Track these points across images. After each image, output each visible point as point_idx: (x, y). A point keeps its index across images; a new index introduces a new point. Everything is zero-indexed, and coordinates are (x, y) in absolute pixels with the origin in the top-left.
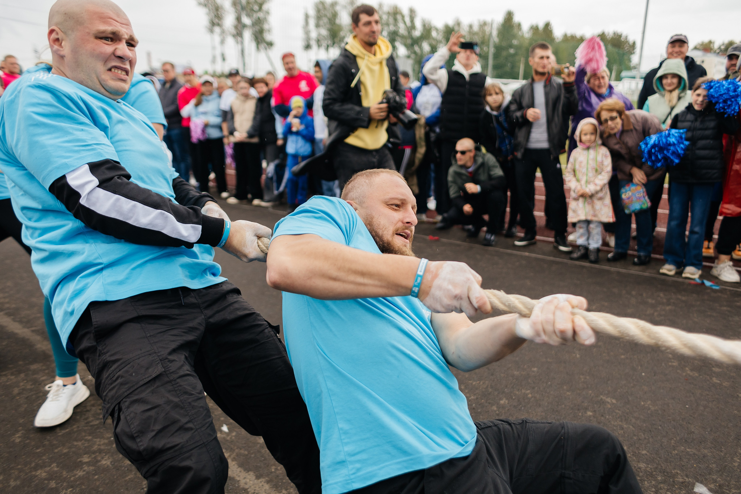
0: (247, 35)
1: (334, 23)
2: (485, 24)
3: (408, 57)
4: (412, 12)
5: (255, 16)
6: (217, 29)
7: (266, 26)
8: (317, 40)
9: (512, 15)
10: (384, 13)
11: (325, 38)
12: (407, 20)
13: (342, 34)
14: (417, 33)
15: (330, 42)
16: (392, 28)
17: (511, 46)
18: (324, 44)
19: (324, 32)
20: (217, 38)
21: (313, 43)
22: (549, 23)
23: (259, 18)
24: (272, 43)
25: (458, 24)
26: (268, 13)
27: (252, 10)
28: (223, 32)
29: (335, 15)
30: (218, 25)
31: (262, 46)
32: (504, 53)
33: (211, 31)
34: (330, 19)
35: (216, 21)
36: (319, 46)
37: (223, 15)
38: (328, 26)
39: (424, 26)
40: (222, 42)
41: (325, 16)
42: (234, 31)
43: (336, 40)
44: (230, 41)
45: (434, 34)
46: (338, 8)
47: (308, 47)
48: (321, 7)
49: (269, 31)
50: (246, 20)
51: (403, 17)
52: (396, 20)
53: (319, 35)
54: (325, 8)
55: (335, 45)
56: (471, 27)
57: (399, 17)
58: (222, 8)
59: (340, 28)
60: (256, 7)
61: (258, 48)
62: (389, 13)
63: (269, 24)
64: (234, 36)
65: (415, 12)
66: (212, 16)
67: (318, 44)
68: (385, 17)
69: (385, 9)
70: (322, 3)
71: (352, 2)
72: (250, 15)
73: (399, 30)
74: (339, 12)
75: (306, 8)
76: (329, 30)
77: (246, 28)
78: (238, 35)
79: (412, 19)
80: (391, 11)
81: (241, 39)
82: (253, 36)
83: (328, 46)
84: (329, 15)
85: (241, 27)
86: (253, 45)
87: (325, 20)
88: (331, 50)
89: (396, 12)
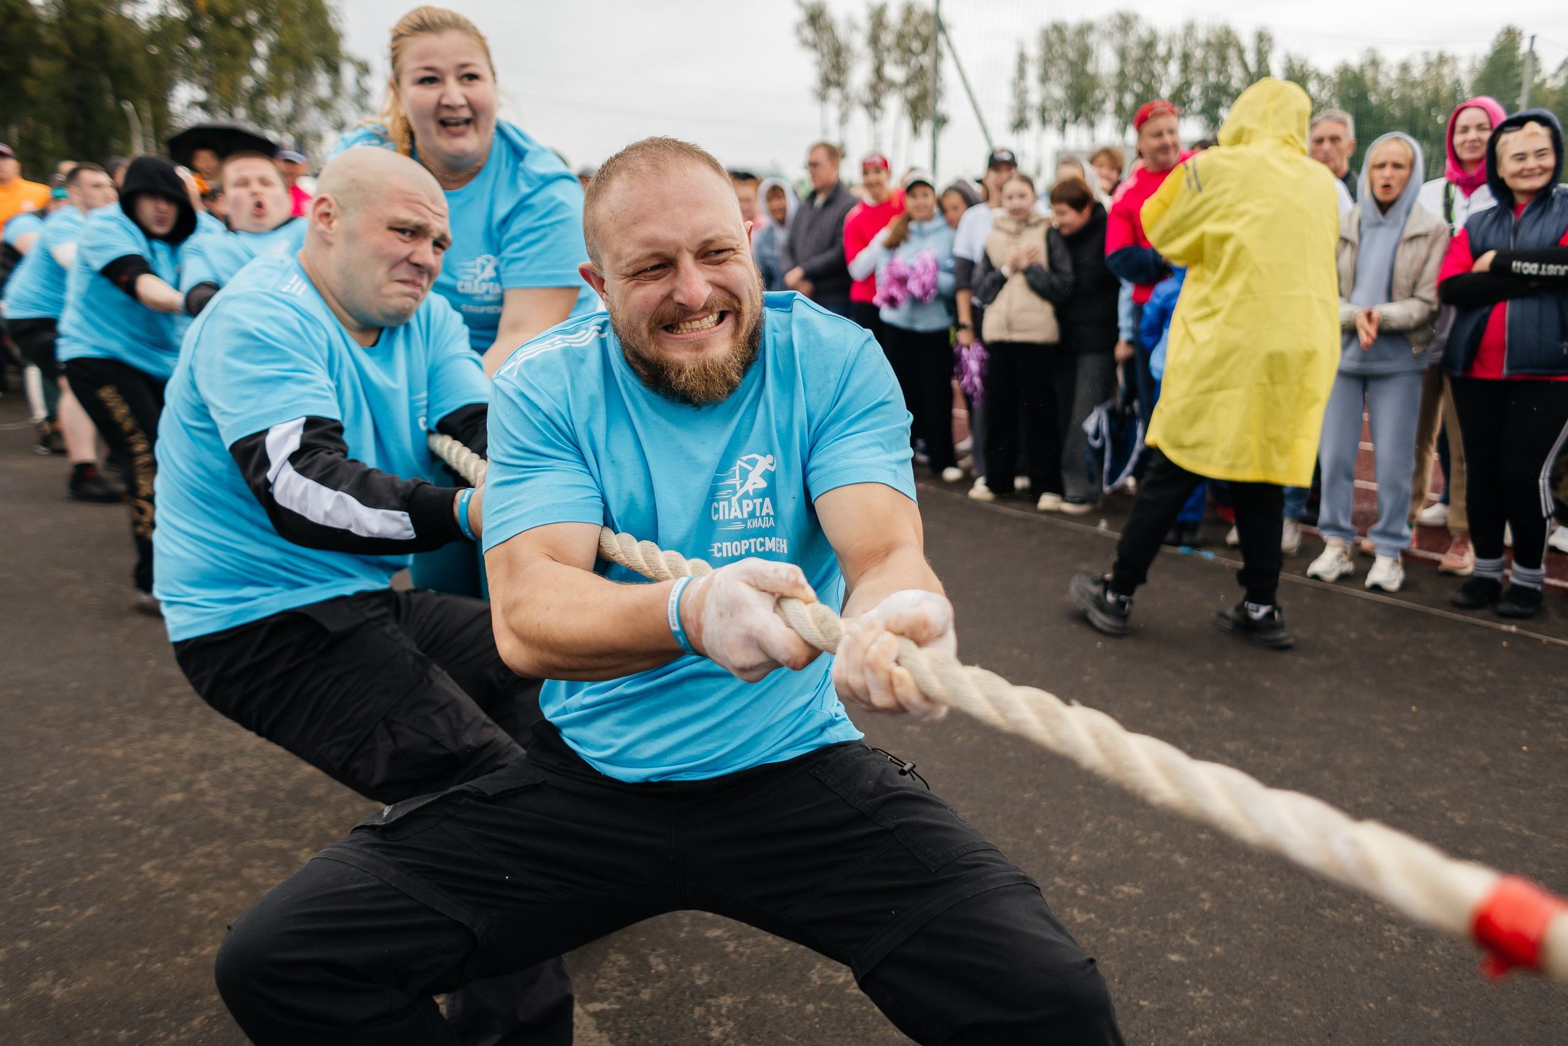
0: (893, 104)
1: (1084, 72)
2: (1442, 60)
4: (1263, 39)
5: (914, 62)
6: (835, 94)
7: (936, 86)
8: (1041, 109)
9: (1516, 38)
10: (1198, 45)
11: (1058, 105)
12: (1251, 58)
13: (1098, 94)
15: (1069, 114)
16: (1212, 77)
18: (1056, 117)
19: (1058, 92)
20: (833, 112)
21: (1033, 117)
23: (921, 67)
24: (946, 117)
25: (1375, 63)
26: (939, 57)
27: (910, 51)
28: (846, 98)
29: (1085, 54)
30: (839, 85)
31: (927, 126)
33: (823, 97)
34: (1072, 64)
35: (833, 76)
36: (1044, 121)
37: (850, 64)
38: (1067, 78)
39: (1290, 66)
40: (844, 119)
41: (1064, 56)
42: (867, 96)
43: (1084, 108)
44: (859, 116)
46: (1092, 39)
47: (1020, 125)
48: (1053, 36)
49: (940, 92)
50: (895, 72)
51: (1241, 52)
52: (1223, 59)
53: (1047, 97)
54: (1063, 40)
55: (1081, 120)
56: (1405, 68)
57: (1232, 53)
58: (848, 49)
59: (1093, 82)
60: (916, 46)
61: (915, 129)
62: (1208, 44)
63: (940, 81)
64: (867, 106)
65: (1270, 40)
66: (827, 64)
67: (1044, 117)
68: (1198, 54)
69: (1201, 35)
70: (1058, 29)
71: (1125, 23)
72: (904, 62)
73: (1228, 82)
74: (1094, 47)
75: (1021, 44)
76: (1070, 87)
77: (892, 89)
78: (874, 105)
79: (1262, 57)
80: (1213, 40)
81: (878, 113)
82: (906, 104)
83: (1065, 122)
84: (1072, 54)
85: (882, 86)
86: (906, 124)
87: (1062, 65)
88: (1071, 130)
89: (1225, 42)
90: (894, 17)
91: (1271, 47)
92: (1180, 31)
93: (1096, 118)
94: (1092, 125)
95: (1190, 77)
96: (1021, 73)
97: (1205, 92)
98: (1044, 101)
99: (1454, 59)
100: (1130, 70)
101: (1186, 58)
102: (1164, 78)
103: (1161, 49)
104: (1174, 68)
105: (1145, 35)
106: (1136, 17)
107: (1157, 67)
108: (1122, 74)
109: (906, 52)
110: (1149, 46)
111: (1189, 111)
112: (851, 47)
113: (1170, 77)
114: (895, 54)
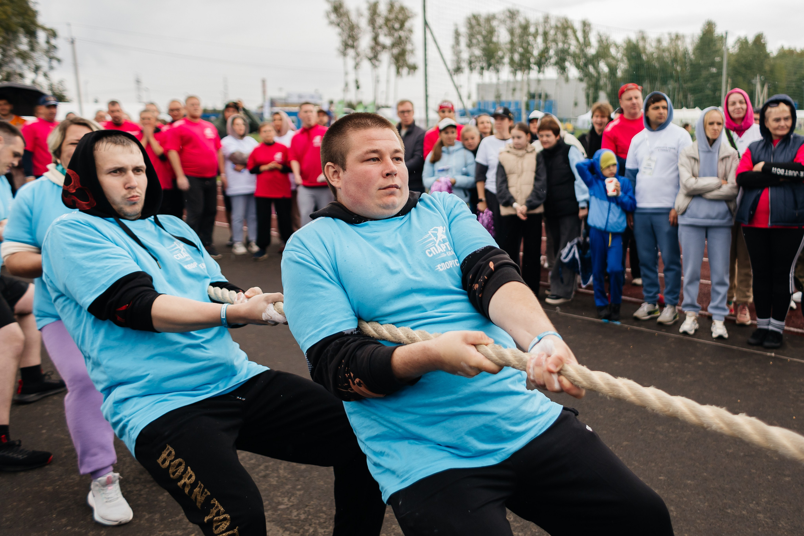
0: (385, 57)
1: (491, 42)
2: (677, 37)
3: (581, 80)
4: (586, 25)
5: (396, 34)
6: (351, 52)
7: (409, 47)
8: (469, 62)
9: (713, 26)
10: (551, 28)
11: (478, 59)
12: (580, 35)
13: (500, 53)
14: (592, 51)
15: (485, 65)
16: (560, 45)
17: (713, 64)
18: (478, 66)
19: (477, 52)
20: (350, 62)
21: (464, 65)
22: (762, 34)
23: (400, 37)
24: (416, 67)
25: (644, 39)
26: (411, 31)
27: (393, 28)
28: (358, 54)
29: (491, 32)
30: (353, 47)
31: (405, 71)
32: (704, 73)
33: (344, 54)
34: (484, 37)
35: (350, 42)
36: (471, 69)
37: (359, 35)
38: (483, 45)
39: (600, 41)
40: (357, 66)
41: (480, 33)
42: (370, 53)
43: (493, 61)
44: (366, 65)
45: (613, 51)
46: (495, 23)
48: (474, 22)
49: (412, 52)
50: (385, 40)
51: (575, 32)
52: (565, 35)
53: (472, 55)
54: (479, 24)
55: (491, 68)
56: (659, 41)
57: (569, 32)
58: (358, 27)
59: (497, 46)
60: (397, 26)
61: (398, 72)
62: (557, 27)
63: (412, 45)
64: (370, 59)
65: (589, 25)
66: (345, 36)
67: (471, 67)
68: (552, 32)
69: (553, 22)
70: (475, 17)
71: (512, 15)
72: (390, 34)
73: (569, 48)
74: (496, 29)
75: (456, 25)
76: (484, 50)
77: (385, 50)
78: (374, 58)
79: (586, 34)
80: (559, 25)
81: (377, 63)
82: (393, 59)
83: (482, 68)
84: (484, 33)
85: (379, 48)
86: (393, 69)
87: (480, 38)
88: (486, 73)
89: (566, 26)
90: (383, 8)
91: (590, 30)
92: (541, 20)
93: (500, 67)
94: (497, 71)
95: (549, 45)
96: (457, 43)
97: (557, 53)
98: (470, 57)
99: (683, 37)
100: (516, 40)
101: (545, 34)
102: (535, 46)
103: (532, 30)
104: (540, 39)
105: (523, 22)
106: (518, 12)
107: (531, 39)
108: (512, 43)
109: (392, 29)
110: (525, 28)
111: (549, 64)
112: (359, 26)
113: (538, 45)
114: (385, 30)
